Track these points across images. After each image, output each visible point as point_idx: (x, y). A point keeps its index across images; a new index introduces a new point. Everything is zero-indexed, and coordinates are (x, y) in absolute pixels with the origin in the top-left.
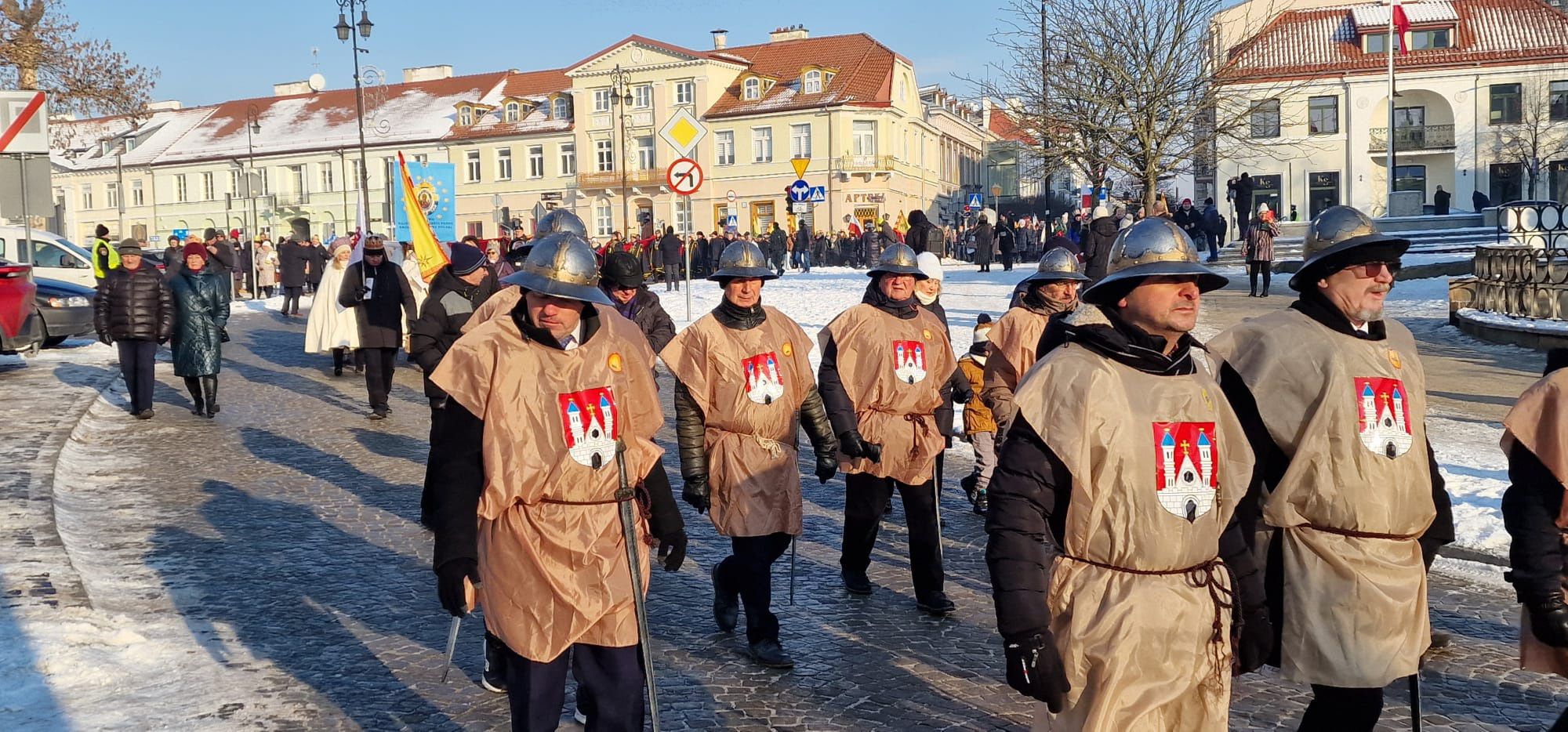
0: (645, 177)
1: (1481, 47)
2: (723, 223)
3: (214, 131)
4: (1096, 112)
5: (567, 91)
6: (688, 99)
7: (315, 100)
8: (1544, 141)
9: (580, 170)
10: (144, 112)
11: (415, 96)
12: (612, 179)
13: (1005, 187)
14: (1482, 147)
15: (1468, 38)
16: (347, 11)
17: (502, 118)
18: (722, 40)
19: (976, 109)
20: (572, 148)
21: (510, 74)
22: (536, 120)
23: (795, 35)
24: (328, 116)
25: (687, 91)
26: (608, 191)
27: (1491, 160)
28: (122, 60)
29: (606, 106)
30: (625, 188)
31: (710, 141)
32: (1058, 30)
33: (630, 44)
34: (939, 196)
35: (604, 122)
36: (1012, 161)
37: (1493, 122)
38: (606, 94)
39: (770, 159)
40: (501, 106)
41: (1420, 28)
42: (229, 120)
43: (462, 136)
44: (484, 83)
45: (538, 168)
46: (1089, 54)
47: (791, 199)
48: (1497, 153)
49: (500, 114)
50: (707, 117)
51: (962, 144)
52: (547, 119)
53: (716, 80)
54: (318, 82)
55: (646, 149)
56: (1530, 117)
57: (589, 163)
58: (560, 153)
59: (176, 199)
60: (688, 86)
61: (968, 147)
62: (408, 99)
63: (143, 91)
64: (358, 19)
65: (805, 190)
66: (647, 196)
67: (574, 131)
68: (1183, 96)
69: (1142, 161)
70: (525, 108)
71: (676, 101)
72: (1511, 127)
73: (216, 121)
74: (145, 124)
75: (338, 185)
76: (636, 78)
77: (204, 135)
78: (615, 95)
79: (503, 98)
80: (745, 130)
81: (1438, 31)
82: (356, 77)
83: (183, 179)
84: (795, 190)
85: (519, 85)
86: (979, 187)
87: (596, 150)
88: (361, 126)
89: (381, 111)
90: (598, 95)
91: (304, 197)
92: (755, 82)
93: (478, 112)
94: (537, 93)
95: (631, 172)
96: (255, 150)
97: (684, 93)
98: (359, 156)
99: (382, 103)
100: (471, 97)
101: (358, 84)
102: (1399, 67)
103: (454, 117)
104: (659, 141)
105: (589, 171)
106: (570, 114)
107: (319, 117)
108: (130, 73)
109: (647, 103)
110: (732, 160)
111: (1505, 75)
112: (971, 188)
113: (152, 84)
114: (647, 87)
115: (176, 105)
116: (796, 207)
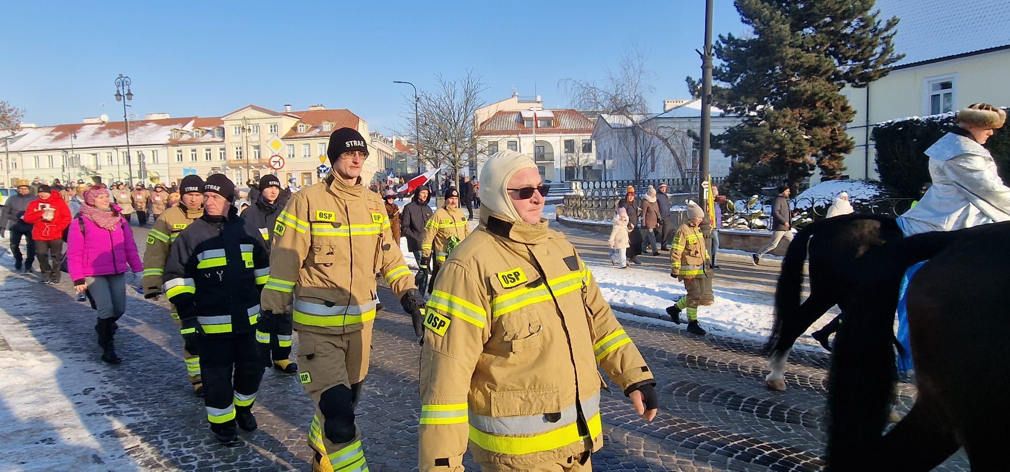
0: (257, 162)
1: (561, 127)
2: (290, 181)
3: (53, 137)
4: (436, 143)
5: (222, 126)
6: (275, 131)
7: (103, 125)
8: (581, 159)
9: (227, 158)
10: (17, 127)
11: (152, 126)
12: (242, 162)
13: (402, 169)
14: (562, 161)
15: (558, 124)
16: (120, 89)
17: (193, 136)
18: (289, 109)
19: (390, 140)
20: (224, 149)
21: (196, 118)
22: (208, 137)
23: (319, 108)
24: (110, 132)
25: (274, 128)
26: (240, 167)
27: (565, 165)
28: (6, 104)
29: (239, 132)
30: (248, 166)
31: (284, 149)
32: (422, 112)
33: (249, 108)
34: (377, 172)
35: (239, 139)
36: (404, 160)
37: (565, 152)
38: (239, 128)
39: (309, 156)
40: (192, 131)
41: (542, 119)
42: (60, 133)
43: (174, 143)
44: (185, 121)
45: (209, 157)
46: (434, 122)
47: (319, 172)
48: (567, 163)
49: (191, 134)
50: (282, 139)
51: (385, 153)
52: (214, 137)
53: (286, 124)
54: (105, 118)
55: (257, 151)
56: (577, 151)
57: (232, 155)
58: (219, 151)
59: (34, 167)
60: (275, 127)
61: (388, 154)
62: (148, 127)
63: (17, 118)
64: (126, 92)
65: (325, 169)
66: (257, 169)
67: (225, 142)
68: (467, 139)
69: (454, 162)
70: (203, 132)
71: (269, 132)
72: (571, 154)
73: (54, 133)
74: (18, 133)
75: (115, 162)
76: (252, 122)
77: (48, 139)
78: (243, 128)
79: (193, 128)
80: (299, 145)
81: (548, 121)
82: (125, 116)
83: (36, 158)
84: (321, 168)
85: (200, 123)
86: (392, 169)
87: (235, 150)
88: (127, 137)
89: (136, 131)
90: (236, 128)
91: (98, 167)
92: (303, 126)
93: (181, 133)
94: (209, 126)
95: (250, 160)
96: (74, 147)
97: (273, 129)
98: (127, 150)
99: (137, 128)
100: (178, 127)
101: (126, 119)
102: (537, 132)
103: (170, 135)
104: (262, 148)
105: (232, 159)
106: (223, 136)
107: (106, 134)
108: (11, 110)
109: (257, 132)
110: (293, 156)
111: (569, 137)
112: (389, 170)
113: (22, 116)
114: (258, 126)
115: (33, 125)
116: (321, 175)
